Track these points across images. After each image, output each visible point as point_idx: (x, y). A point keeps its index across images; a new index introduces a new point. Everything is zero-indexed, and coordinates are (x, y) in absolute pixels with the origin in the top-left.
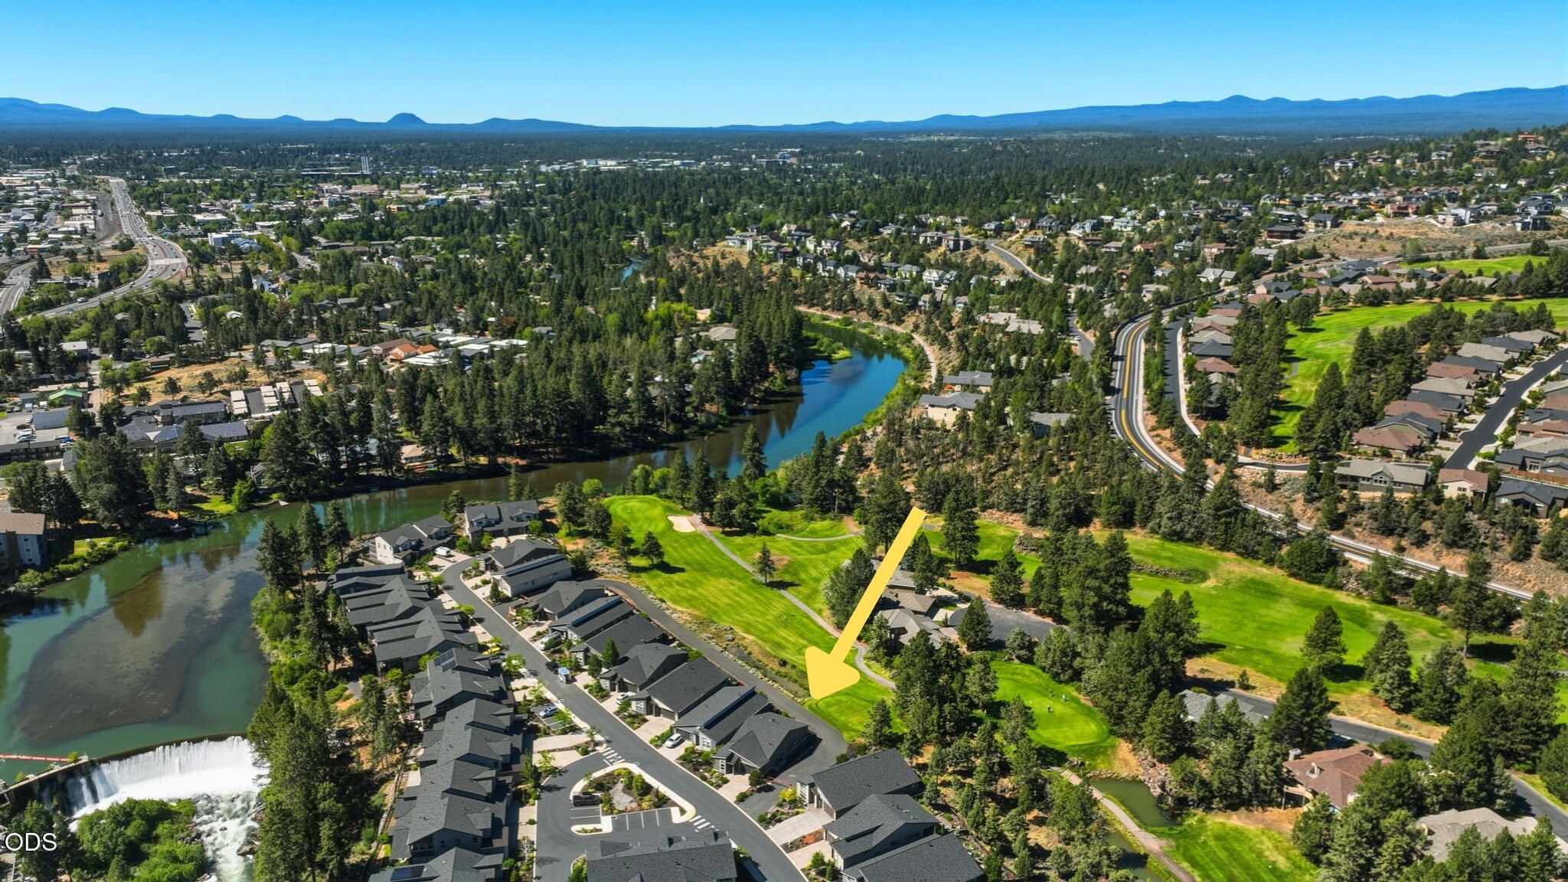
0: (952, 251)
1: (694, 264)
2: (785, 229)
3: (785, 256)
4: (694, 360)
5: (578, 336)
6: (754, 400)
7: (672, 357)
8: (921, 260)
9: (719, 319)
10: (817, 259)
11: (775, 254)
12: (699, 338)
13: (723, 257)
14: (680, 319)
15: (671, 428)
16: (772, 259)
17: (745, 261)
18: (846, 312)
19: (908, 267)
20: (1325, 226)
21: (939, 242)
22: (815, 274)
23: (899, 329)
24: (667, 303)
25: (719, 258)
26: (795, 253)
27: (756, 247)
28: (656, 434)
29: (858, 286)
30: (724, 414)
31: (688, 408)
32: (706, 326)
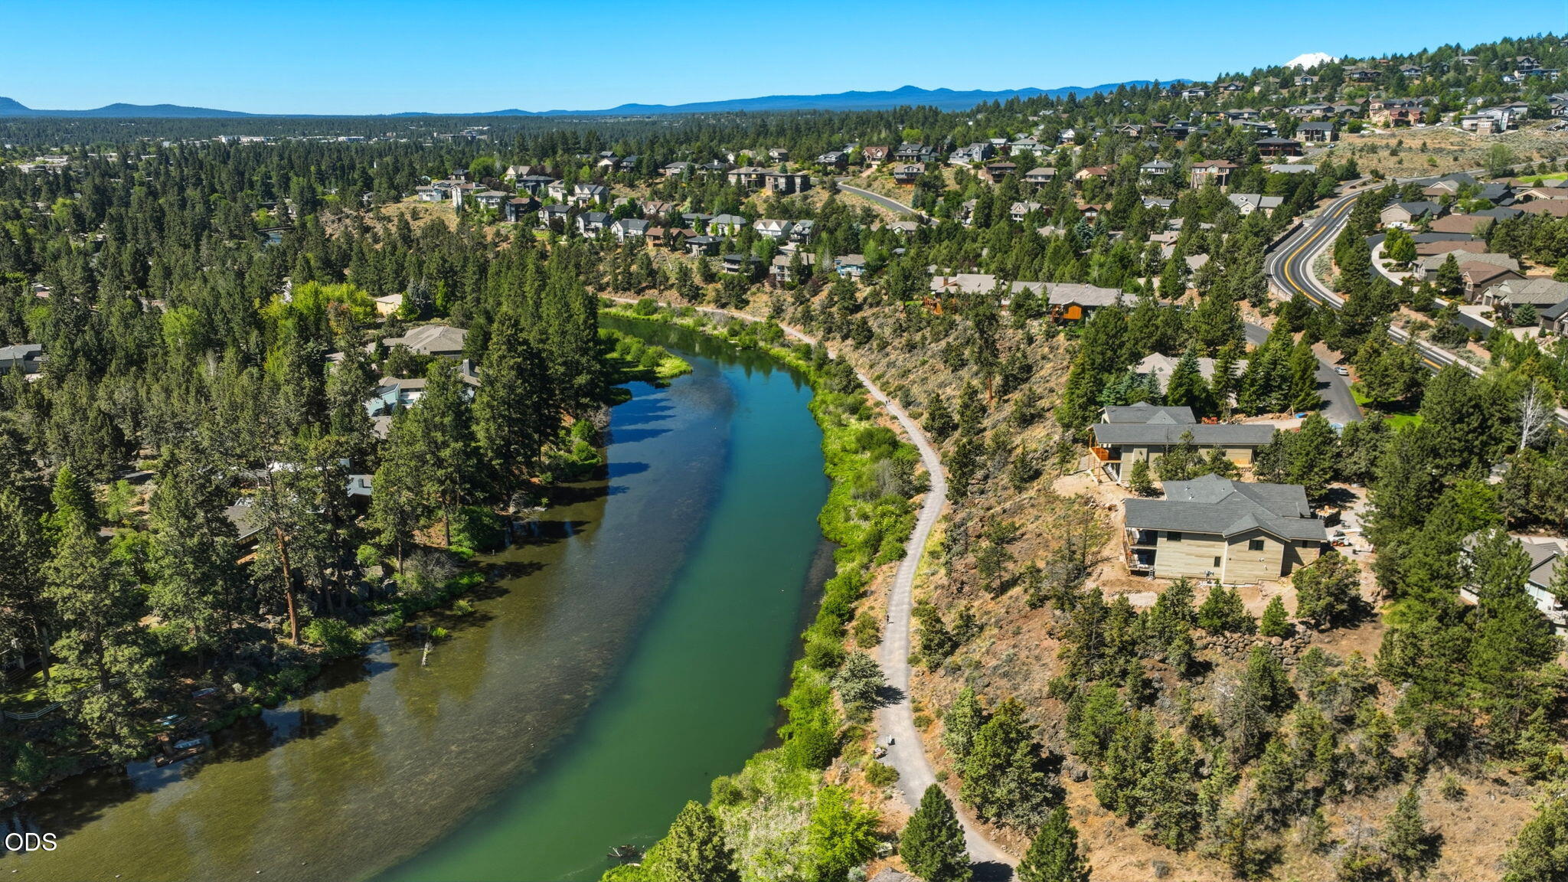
0: (783, 193)
1: (367, 229)
2: (511, 172)
3: (518, 211)
4: (373, 405)
5: (82, 363)
6: (534, 494)
7: (316, 406)
8: (742, 208)
9: (423, 312)
10: (574, 211)
11: (502, 209)
12: (384, 352)
13: (415, 215)
14: (341, 314)
15: (313, 632)
16: (499, 217)
17: (453, 222)
18: (639, 292)
19: (726, 218)
20: (1323, 138)
21: (761, 182)
22: (573, 235)
23: (745, 316)
24: (311, 285)
25: (408, 217)
26: (534, 206)
27: (468, 199)
28: (260, 667)
29: (650, 248)
30: (466, 548)
31: (364, 552)
32: (396, 326)
